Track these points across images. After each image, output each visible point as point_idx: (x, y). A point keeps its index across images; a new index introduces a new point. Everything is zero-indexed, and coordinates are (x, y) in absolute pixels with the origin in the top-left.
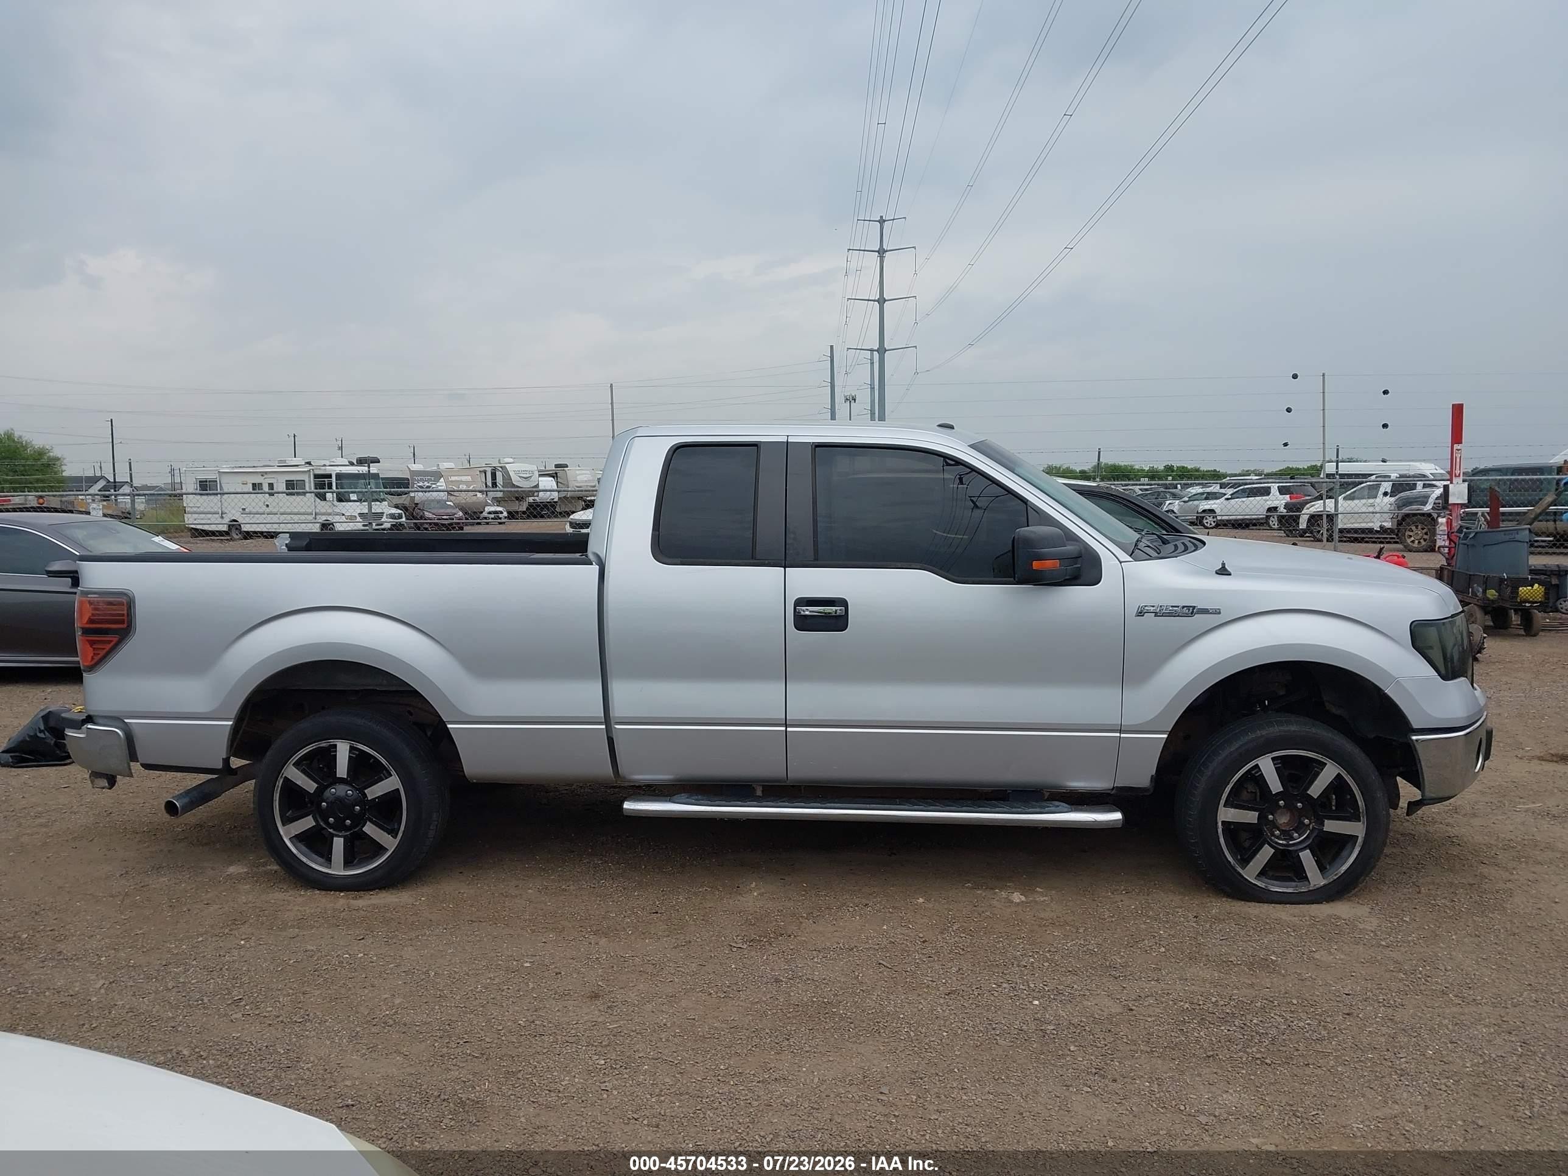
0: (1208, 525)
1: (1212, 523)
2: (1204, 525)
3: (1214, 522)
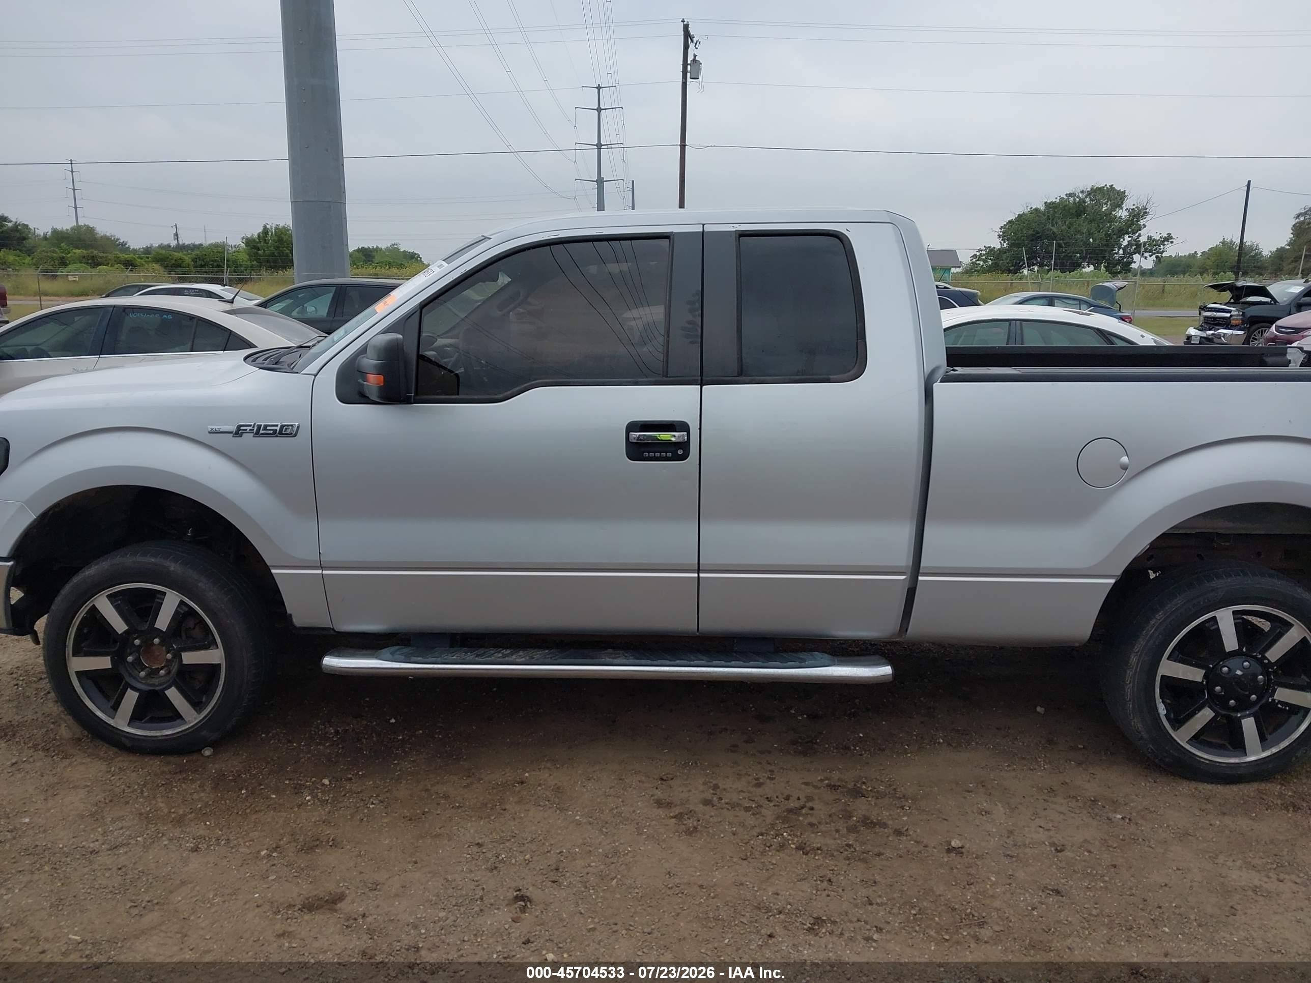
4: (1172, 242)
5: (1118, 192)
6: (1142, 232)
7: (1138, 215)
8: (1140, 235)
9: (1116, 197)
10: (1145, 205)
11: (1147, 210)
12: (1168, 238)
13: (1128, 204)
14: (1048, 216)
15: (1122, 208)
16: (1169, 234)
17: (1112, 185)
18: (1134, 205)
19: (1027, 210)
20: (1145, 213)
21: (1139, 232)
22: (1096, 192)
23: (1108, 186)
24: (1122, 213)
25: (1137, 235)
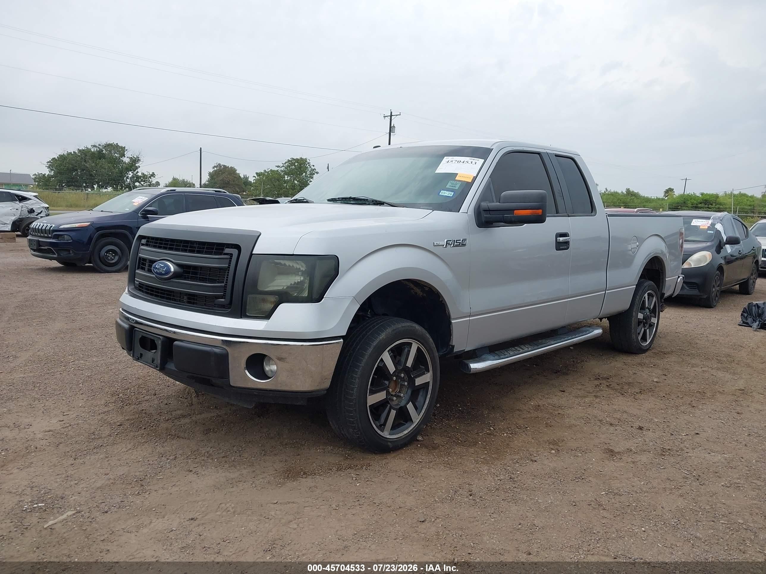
4: (155, 177)
5: (122, 147)
6: (139, 170)
7: (135, 161)
8: (138, 172)
9: (122, 151)
10: (138, 155)
11: (140, 159)
12: (153, 175)
13: (128, 154)
14: (82, 157)
15: (125, 157)
16: (153, 173)
17: (117, 143)
18: (131, 155)
19: (66, 153)
20: (139, 160)
21: (137, 170)
22: (109, 146)
23: (115, 144)
24: (126, 160)
25: (136, 171)
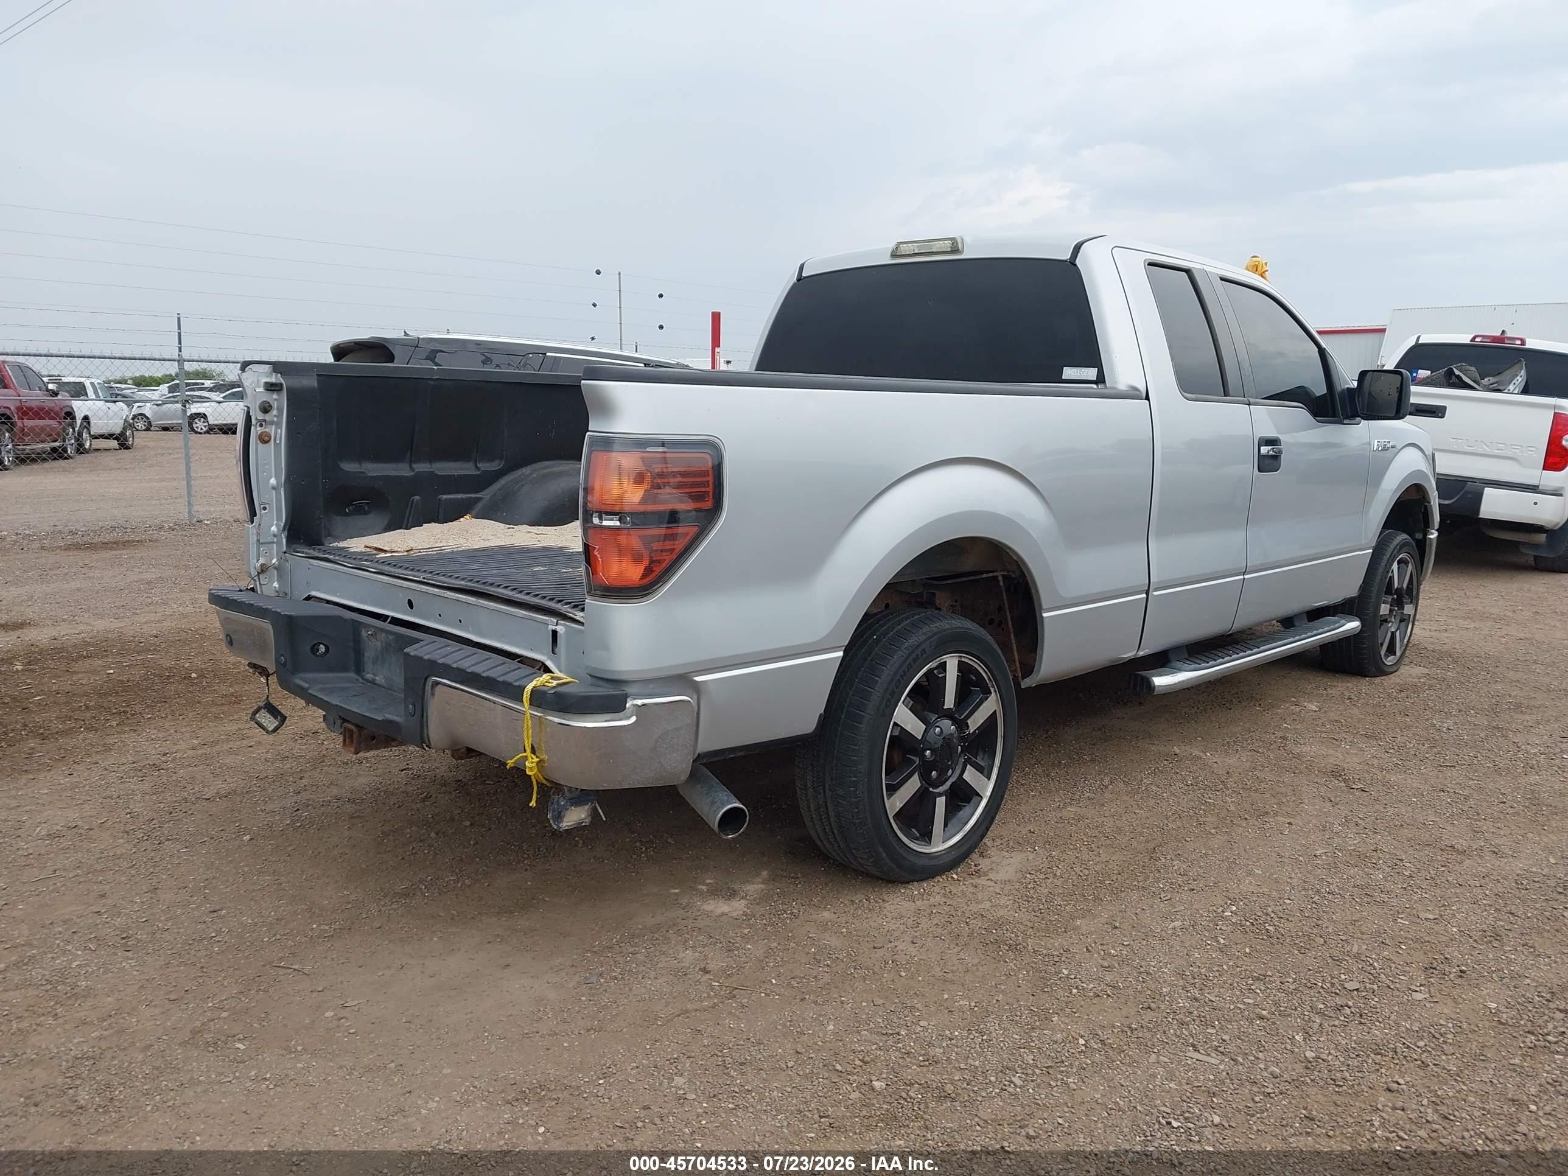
0: (199, 430)
1: (203, 428)
2: (196, 432)
3: (205, 426)
